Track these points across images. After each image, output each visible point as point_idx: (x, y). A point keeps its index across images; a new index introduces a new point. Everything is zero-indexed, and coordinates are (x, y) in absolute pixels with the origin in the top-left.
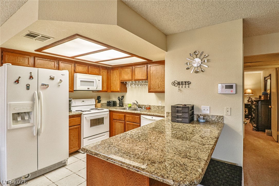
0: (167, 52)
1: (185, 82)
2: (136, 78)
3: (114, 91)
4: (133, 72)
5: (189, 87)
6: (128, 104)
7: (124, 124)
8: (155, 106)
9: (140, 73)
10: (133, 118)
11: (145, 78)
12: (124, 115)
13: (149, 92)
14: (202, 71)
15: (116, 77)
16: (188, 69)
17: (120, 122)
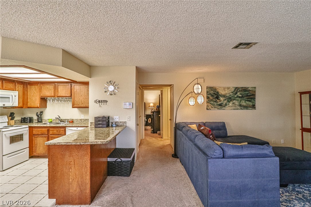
0: (90, 78)
1: (104, 101)
2: (59, 95)
3: (32, 107)
4: (56, 89)
5: (106, 104)
6: (48, 119)
7: (47, 138)
8: (77, 119)
9: (63, 91)
10: (57, 131)
11: (69, 95)
12: (47, 129)
13: (73, 107)
14: (115, 94)
15: (34, 93)
16: (105, 92)
17: (43, 137)
